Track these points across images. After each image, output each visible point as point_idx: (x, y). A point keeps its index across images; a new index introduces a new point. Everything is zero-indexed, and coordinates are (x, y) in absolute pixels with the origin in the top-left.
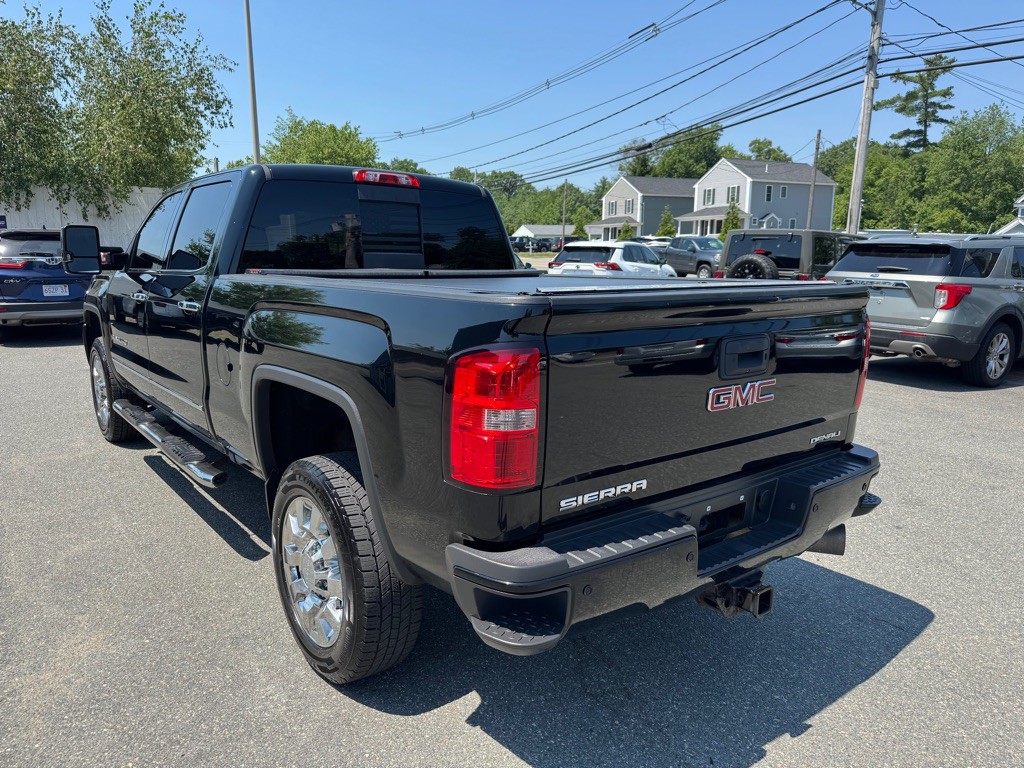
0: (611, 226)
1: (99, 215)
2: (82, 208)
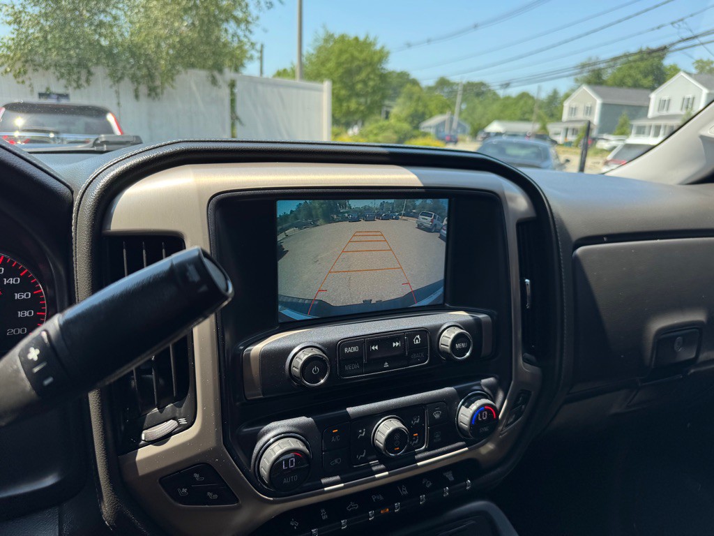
0: (571, 126)
1: (149, 95)
2: (135, 88)
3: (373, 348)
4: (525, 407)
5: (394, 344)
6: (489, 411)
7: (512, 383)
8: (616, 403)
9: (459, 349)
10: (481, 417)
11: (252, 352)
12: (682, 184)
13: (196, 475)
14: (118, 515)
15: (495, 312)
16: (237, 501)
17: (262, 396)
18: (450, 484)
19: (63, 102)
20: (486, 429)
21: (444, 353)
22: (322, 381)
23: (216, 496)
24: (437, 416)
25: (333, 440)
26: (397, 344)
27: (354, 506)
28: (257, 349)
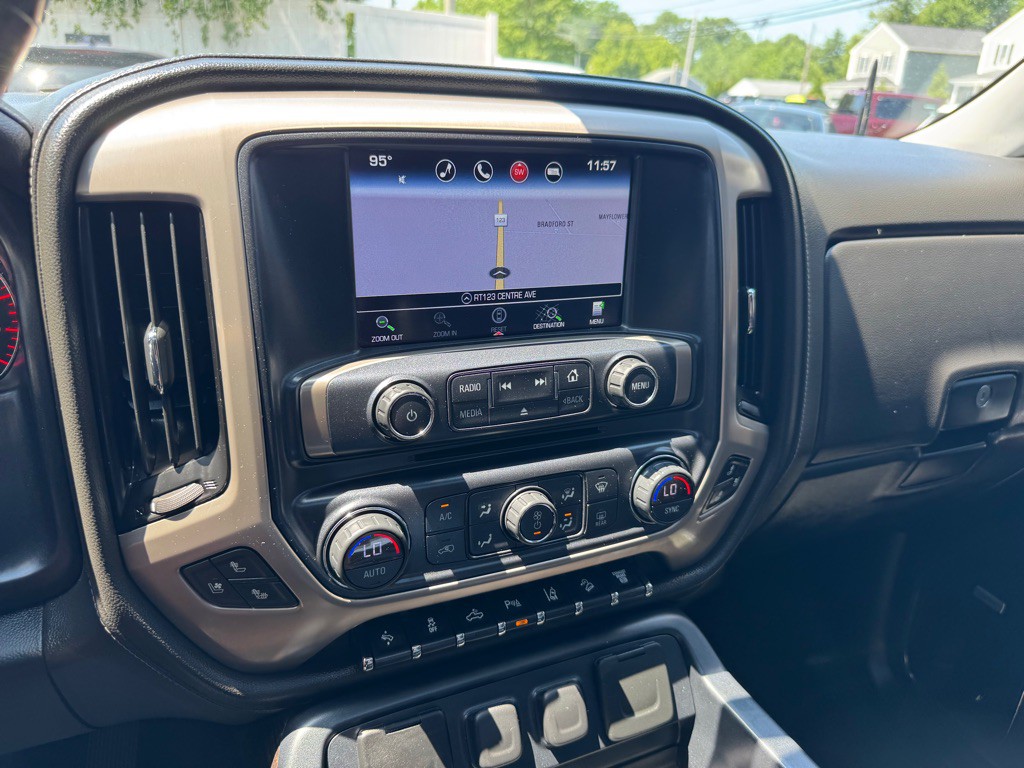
1: (225, 37)
2: (202, 25)
3: (504, 386)
4: (739, 482)
5: (537, 382)
6: (681, 484)
7: (719, 443)
8: (883, 482)
9: (637, 390)
10: (668, 492)
11: (314, 387)
12: (1010, 156)
13: (234, 565)
14: (123, 619)
15: (696, 337)
16: (297, 603)
17: (332, 453)
18: (620, 587)
19: (100, 46)
20: (675, 509)
21: (614, 397)
22: (422, 433)
23: (265, 596)
24: (601, 489)
25: (442, 518)
26: (542, 382)
27: (476, 615)
28: (322, 382)
